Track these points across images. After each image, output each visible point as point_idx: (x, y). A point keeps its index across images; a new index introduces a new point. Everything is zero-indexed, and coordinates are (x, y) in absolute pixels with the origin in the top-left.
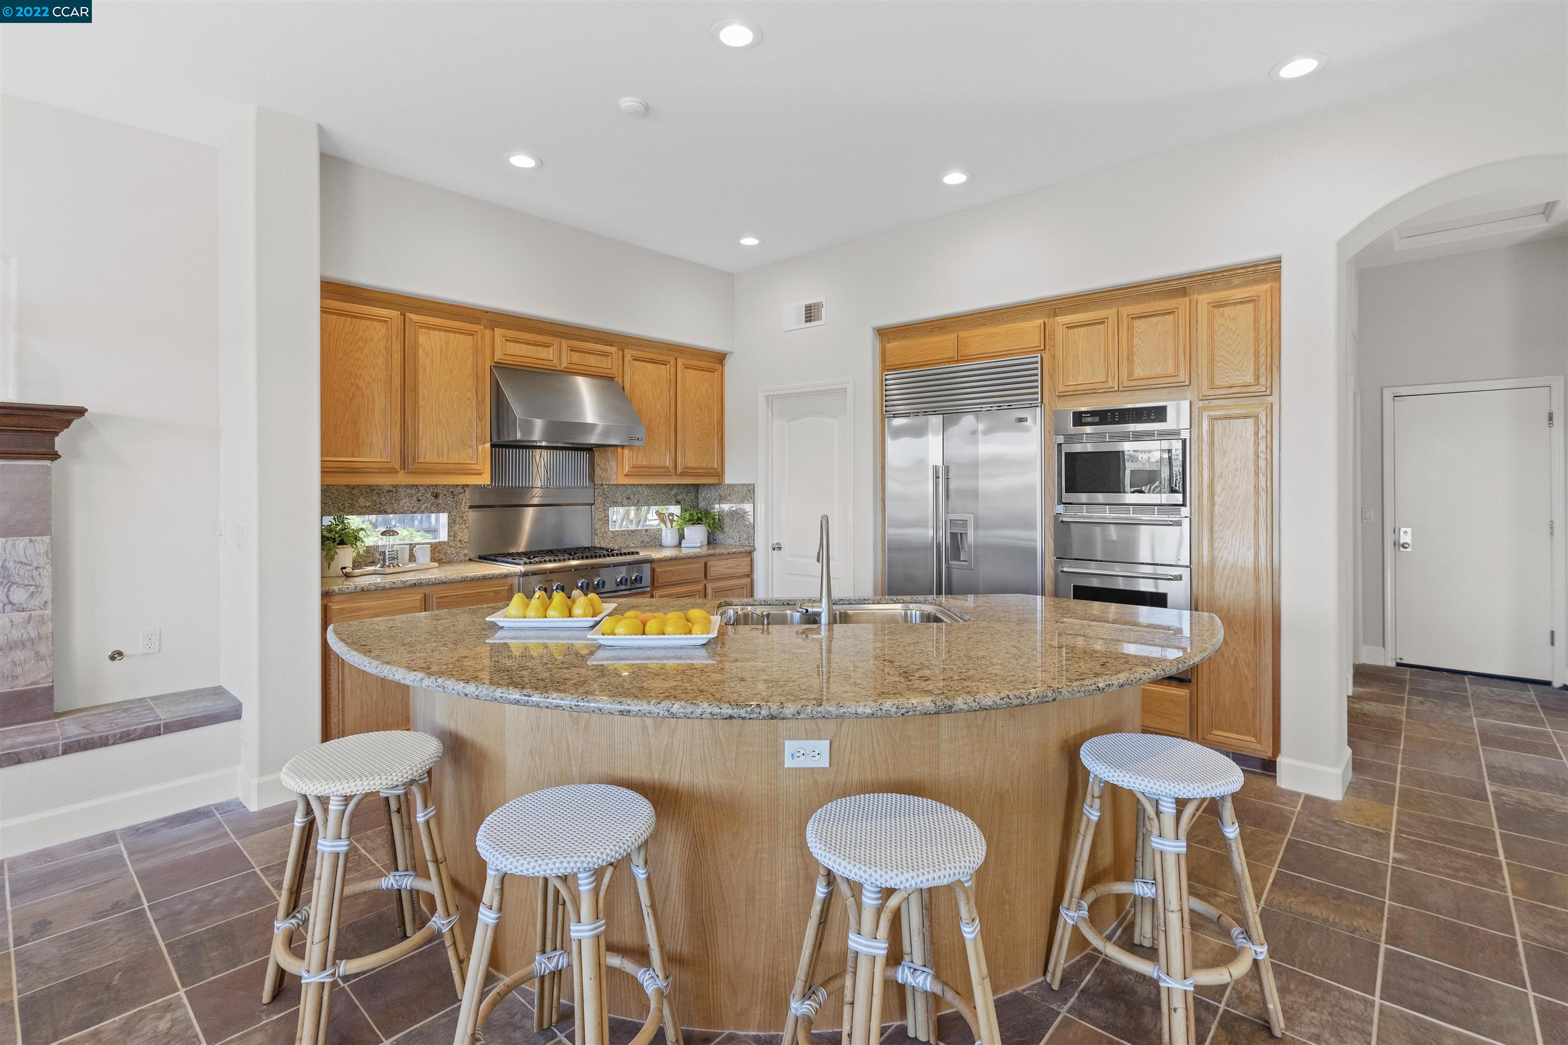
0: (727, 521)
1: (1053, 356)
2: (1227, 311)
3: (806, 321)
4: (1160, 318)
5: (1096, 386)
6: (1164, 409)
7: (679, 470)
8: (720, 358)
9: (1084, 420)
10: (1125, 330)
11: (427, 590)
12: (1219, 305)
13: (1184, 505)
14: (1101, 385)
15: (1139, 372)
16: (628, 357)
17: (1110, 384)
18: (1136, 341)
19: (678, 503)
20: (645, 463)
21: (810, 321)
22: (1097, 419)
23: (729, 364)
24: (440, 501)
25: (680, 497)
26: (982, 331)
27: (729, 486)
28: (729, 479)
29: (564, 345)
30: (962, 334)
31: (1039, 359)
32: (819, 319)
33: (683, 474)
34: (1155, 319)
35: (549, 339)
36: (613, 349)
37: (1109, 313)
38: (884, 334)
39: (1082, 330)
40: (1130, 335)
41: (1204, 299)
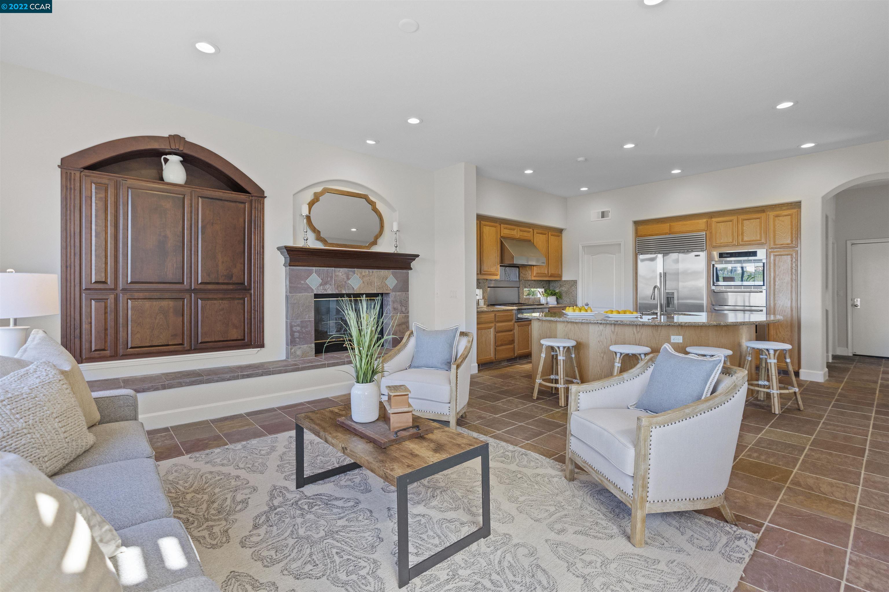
0: (564, 294)
1: (711, 233)
2: (780, 218)
3: (602, 218)
4: (754, 220)
5: (728, 244)
6: (756, 252)
7: (549, 275)
8: (559, 232)
9: (724, 256)
10: (740, 224)
11: (496, 313)
12: (777, 216)
13: (764, 285)
14: (731, 243)
15: (746, 239)
16: (535, 232)
17: (734, 243)
18: (744, 228)
19: (543, 287)
20: (540, 272)
21: (604, 217)
22: (729, 255)
23: (564, 234)
25: (544, 285)
26: (681, 223)
27: (565, 281)
28: (564, 278)
29: (518, 229)
30: (672, 224)
31: (705, 234)
32: (608, 217)
33: (551, 276)
34: (753, 220)
35: (514, 227)
36: (531, 230)
37: (734, 218)
38: (637, 223)
39: (723, 224)
40: (743, 225)
41: (772, 214)
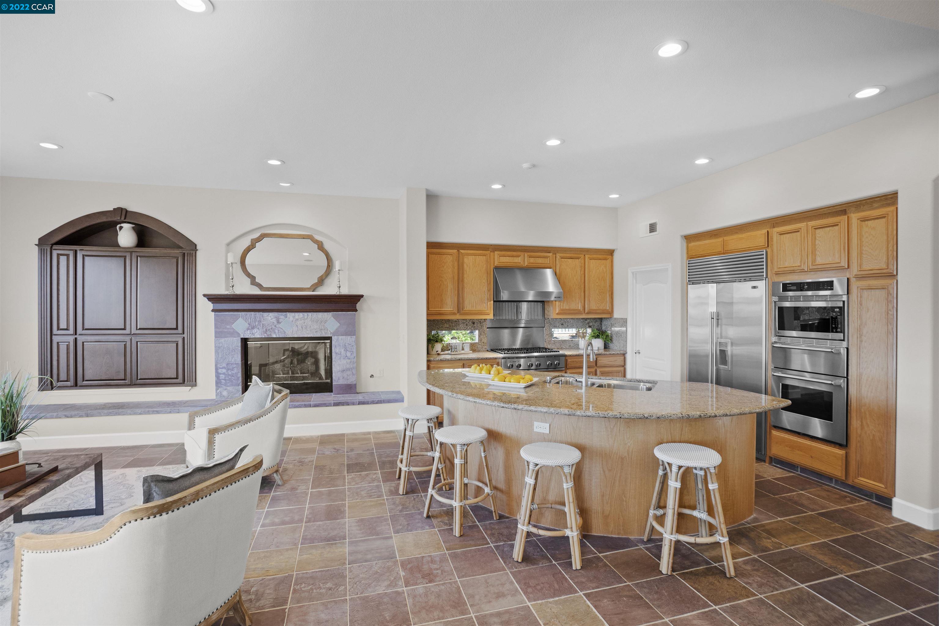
0: (614, 337)
1: (772, 251)
2: (870, 223)
3: (650, 232)
4: (831, 228)
5: (795, 268)
6: (832, 282)
7: (586, 311)
8: (611, 252)
9: (788, 288)
10: (811, 236)
11: (464, 362)
12: (864, 220)
13: (844, 340)
14: (798, 268)
15: (819, 260)
16: (558, 257)
17: (802, 267)
18: (817, 242)
19: (590, 327)
20: (567, 308)
21: (653, 232)
22: (795, 288)
23: (616, 255)
24: (475, 325)
25: (591, 324)
26: (735, 236)
27: (615, 319)
28: (616, 315)
29: (526, 255)
30: (726, 238)
31: (764, 253)
32: (656, 231)
33: (588, 313)
34: (828, 229)
35: (519, 253)
36: (550, 254)
37: (802, 225)
38: (689, 238)
39: (788, 235)
40: (814, 239)
41: (855, 217)
